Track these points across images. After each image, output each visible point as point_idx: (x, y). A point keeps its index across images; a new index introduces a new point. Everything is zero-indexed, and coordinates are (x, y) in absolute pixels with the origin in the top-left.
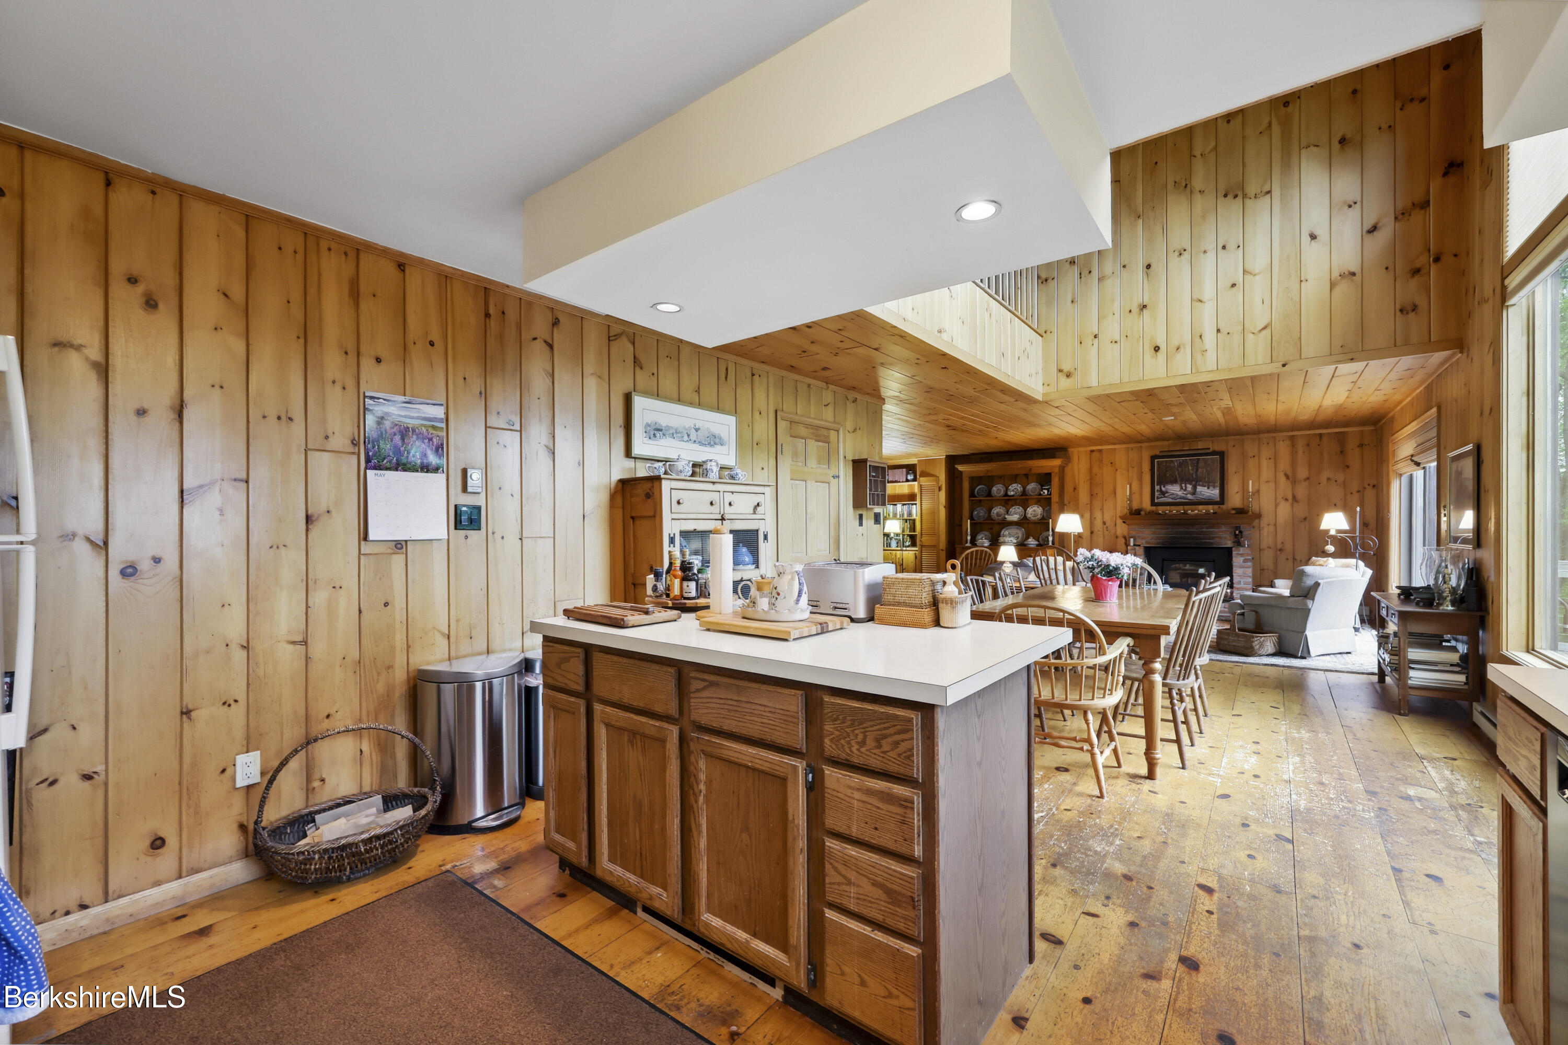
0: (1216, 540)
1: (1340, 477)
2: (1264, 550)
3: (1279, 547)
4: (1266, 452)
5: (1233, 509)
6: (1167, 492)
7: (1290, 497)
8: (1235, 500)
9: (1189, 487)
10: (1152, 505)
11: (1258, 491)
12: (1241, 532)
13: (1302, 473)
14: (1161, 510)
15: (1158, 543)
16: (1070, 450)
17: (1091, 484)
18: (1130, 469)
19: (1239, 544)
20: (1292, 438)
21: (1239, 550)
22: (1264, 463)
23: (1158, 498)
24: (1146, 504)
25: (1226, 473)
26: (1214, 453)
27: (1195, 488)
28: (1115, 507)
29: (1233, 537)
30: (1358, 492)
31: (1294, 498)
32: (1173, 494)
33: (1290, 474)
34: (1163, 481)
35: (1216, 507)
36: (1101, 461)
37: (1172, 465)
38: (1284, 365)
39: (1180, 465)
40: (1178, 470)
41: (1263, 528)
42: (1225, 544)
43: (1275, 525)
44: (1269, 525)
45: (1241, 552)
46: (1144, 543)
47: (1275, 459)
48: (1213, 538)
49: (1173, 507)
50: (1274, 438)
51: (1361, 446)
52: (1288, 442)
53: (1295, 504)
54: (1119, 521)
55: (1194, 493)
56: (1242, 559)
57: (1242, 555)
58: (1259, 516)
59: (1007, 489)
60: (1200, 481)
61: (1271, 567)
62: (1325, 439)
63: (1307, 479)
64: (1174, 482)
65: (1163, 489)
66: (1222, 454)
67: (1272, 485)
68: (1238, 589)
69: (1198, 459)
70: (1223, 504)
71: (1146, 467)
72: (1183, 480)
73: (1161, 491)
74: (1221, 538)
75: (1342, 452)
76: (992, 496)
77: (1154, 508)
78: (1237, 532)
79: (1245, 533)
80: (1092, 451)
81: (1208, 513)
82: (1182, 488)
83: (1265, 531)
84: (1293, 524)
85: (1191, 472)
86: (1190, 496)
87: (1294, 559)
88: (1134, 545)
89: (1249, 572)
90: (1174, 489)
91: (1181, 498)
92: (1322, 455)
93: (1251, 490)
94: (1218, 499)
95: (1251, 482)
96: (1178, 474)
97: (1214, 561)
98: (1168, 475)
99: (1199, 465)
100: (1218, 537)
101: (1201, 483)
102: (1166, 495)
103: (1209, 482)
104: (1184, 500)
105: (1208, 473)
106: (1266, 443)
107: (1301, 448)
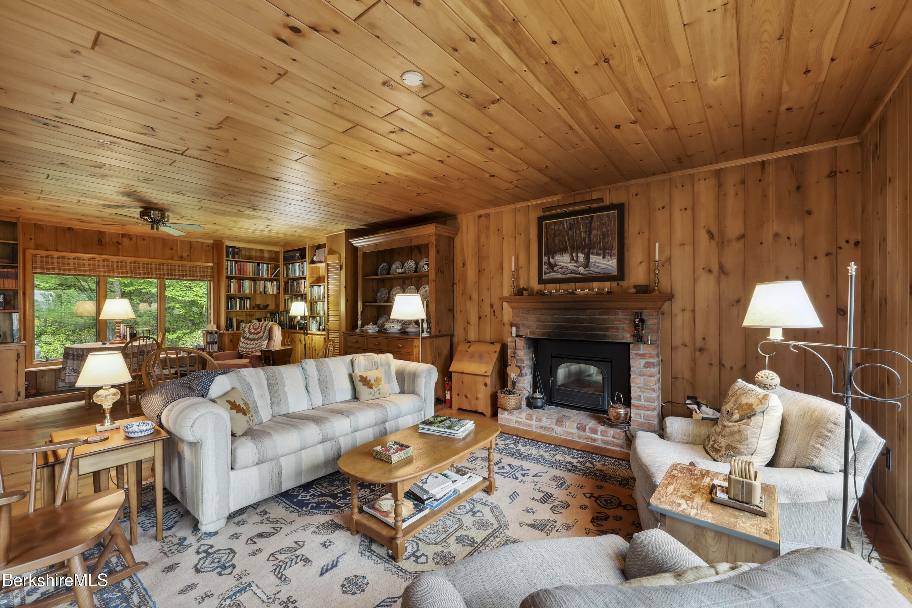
0: (611, 331)
1: (796, 231)
2: (676, 348)
3: (699, 343)
4: (679, 200)
5: (635, 287)
6: (556, 265)
7: (715, 267)
8: (637, 274)
9: (581, 256)
10: (540, 283)
11: (669, 260)
12: (642, 321)
13: (734, 227)
14: (550, 288)
15: (543, 334)
16: (459, 217)
17: (479, 257)
18: (517, 236)
19: (639, 339)
20: (718, 173)
21: (639, 349)
22: (678, 216)
23: (546, 273)
24: (534, 281)
25: (626, 235)
26: (611, 207)
28: (502, 285)
29: (633, 329)
30: (828, 254)
31: (721, 268)
32: (562, 267)
33: (714, 230)
34: (551, 252)
35: (614, 284)
36: (488, 228)
37: (561, 227)
39: (571, 227)
40: (568, 234)
41: (676, 315)
42: (622, 338)
43: (693, 311)
44: (684, 310)
45: (641, 352)
46: (527, 333)
47: (692, 208)
48: (607, 329)
49: (562, 285)
50: (692, 176)
51: (832, 174)
52: (712, 181)
53: (723, 277)
55: (586, 265)
56: (643, 362)
57: (643, 356)
58: (670, 297)
60: (594, 248)
61: (687, 375)
62: (770, 169)
63: (742, 237)
64: (563, 251)
65: (552, 261)
66: (620, 208)
67: (688, 249)
68: (637, 407)
69: (593, 217)
70: (622, 280)
71: (534, 232)
72: (573, 247)
73: (549, 263)
74: (617, 329)
75: (798, 188)
76: (391, 274)
77: (542, 287)
78: (638, 321)
79: (650, 322)
80: (480, 217)
81: (600, 293)
82: (572, 259)
83: (679, 320)
85: (583, 235)
86: (582, 270)
87: (722, 365)
88: (518, 336)
90: (564, 261)
91: (571, 273)
92: (765, 196)
93: (657, 258)
94: (616, 273)
95: (657, 244)
96: (569, 239)
97: (611, 362)
98: (557, 242)
99: (593, 224)
100: (613, 328)
101: (595, 251)
102: (555, 269)
103: (604, 249)
104: (574, 275)
105: (604, 236)
106: (679, 185)
107: (731, 190)
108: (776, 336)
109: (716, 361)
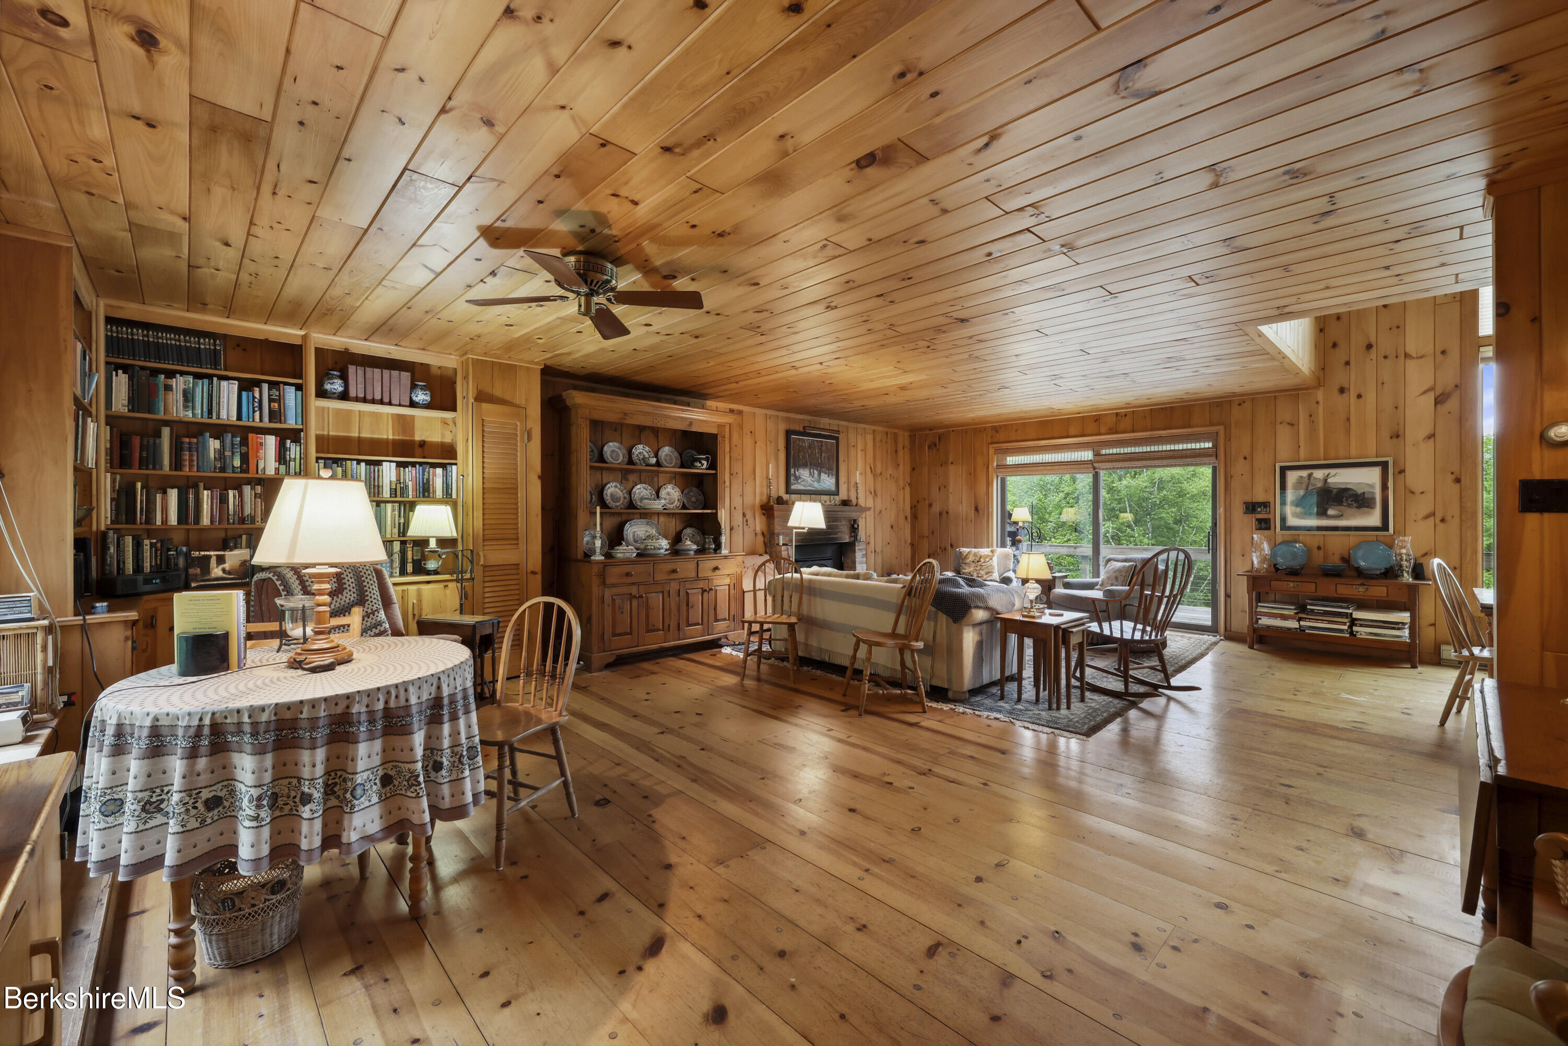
0: (839, 535)
1: (895, 474)
6: (800, 478)
7: (873, 491)
8: (845, 490)
9: (816, 473)
10: (787, 493)
11: (856, 483)
12: (858, 525)
13: (879, 468)
14: (794, 499)
18: (768, 443)
19: (857, 539)
21: (857, 546)
22: (859, 453)
23: (792, 484)
24: (781, 492)
25: (839, 460)
26: (832, 436)
27: (819, 475)
28: (755, 489)
29: (852, 532)
31: (875, 492)
32: (804, 481)
33: (873, 467)
34: (798, 466)
35: (833, 498)
37: (803, 444)
39: (810, 447)
40: (808, 452)
42: (846, 539)
47: (865, 451)
48: (836, 533)
49: (803, 497)
50: (865, 429)
51: (904, 448)
52: (872, 437)
54: (758, 514)
55: (819, 481)
56: (860, 550)
59: (630, 453)
60: (823, 467)
62: (889, 437)
63: (881, 474)
64: (805, 466)
65: (797, 473)
69: (822, 441)
70: (839, 495)
71: (782, 443)
72: (811, 464)
73: (795, 475)
74: (842, 533)
75: (896, 451)
76: (605, 462)
77: (789, 497)
78: (855, 526)
82: (811, 474)
84: (874, 517)
85: (817, 455)
86: (816, 485)
88: (783, 544)
90: (804, 473)
91: (809, 486)
92: (887, 452)
95: (852, 473)
96: (808, 456)
97: (831, 559)
98: (801, 457)
99: (823, 448)
100: (840, 532)
101: (824, 470)
102: (799, 481)
103: (829, 470)
104: (811, 489)
105: (829, 460)
106: (860, 434)
107: (877, 445)
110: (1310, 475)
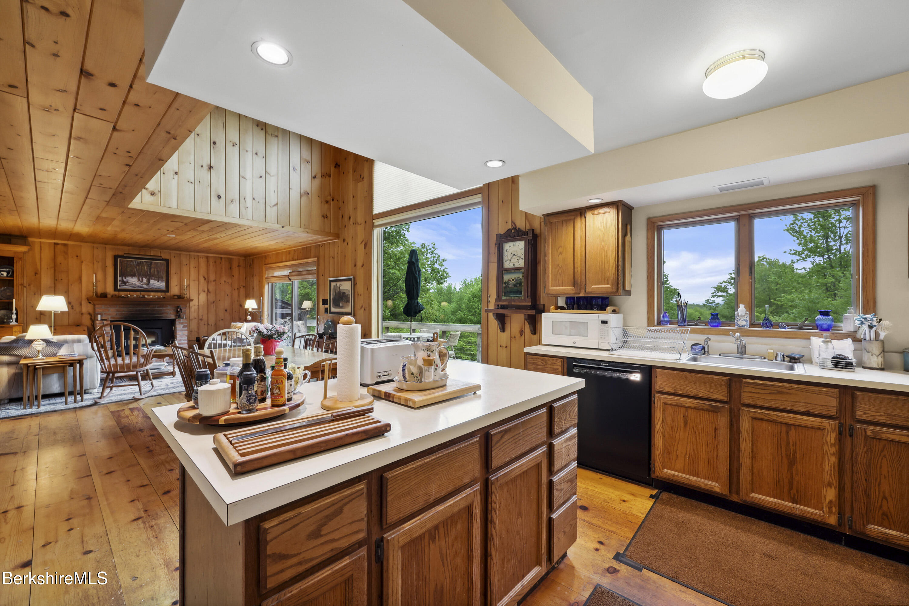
0: (164, 315)
1: (230, 281)
2: (192, 320)
3: (200, 317)
4: (193, 264)
5: (175, 295)
6: (128, 282)
7: (206, 290)
8: (175, 290)
9: (145, 280)
10: (115, 291)
11: (189, 286)
12: (181, 310)
13: (212, 277)
14: (123, 294)
15: (122, 318)
16: (30, 239)
17: (55, 270)
18: (95, 263)
19: (179, 317)
20: (207, 257)
21: (181, 321)
22: (192, 269)
23: (120, 286)
24: (110, 290)
25: (170, 273)
26: (162, 259)
28: (81, 291)
29: (176, 313)
31: (208, 290)
32: (132, 284)
33: (206, 277)
34: (125, 275)
35: (163, 294)
36: (66, 253)
37: (132, 263)
38: (283, 227)
39: (138, 264)
40: (136, 268)
41: (192, 307)
42: (171, 317)
43: (198, 305)
44: (195, 305)
45: (182, 322)
46: (109, 318)
47: (198, 267)
48: (163, 313)
49: (132, 293)
50: (198, 256)
51: (239, 266)
52: (205, 259)
53: (209, 294)
54: (84, 303)
55: (148, 283)
56: (182, 326)
57: (182, 323)
58: (189, 300)
60: (153, 276)
61: (196, 329)
62: (223, 260)
63: (215, 281)
64: (133, 275)
65: (124, 280)
66: (167, 261)
67: (196, 282)
69: (152, 262)
70: (168, 292)
71: (110, 263)
72: (139, 275)
73: (123, 281)
74: (167, 313)
75: (231, 268)
77: (116, 293)
78: (179, 310)
79: (183, 310)
80: (56, 244)
81: (159, 298)
82: (139, 280)
83: (192, 310)
84: (208, 305)
85: (146, 270)
86: (145, 286)
87: (208, 324)
88: (102, 320)
89: (186, 333)
90: (133, 281)
91: (138, 287)
92: (222, 268)
93: (186, 284)
94: (165, 289)
95: (186, 280)
96: (137, 270)
97: (161, 328)
98: (128, 270)
99: (152, 266)
100: (165, 313)
101: (153, 278)
102: (127, 284)
103: (158, 278)
104: (140, 288)
105: (158, 272)
106: (193, 258)
107: (211, 263)
108: (250, 310)
109: (206, 323)
110: (336, 284)
